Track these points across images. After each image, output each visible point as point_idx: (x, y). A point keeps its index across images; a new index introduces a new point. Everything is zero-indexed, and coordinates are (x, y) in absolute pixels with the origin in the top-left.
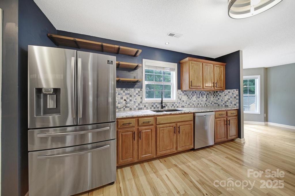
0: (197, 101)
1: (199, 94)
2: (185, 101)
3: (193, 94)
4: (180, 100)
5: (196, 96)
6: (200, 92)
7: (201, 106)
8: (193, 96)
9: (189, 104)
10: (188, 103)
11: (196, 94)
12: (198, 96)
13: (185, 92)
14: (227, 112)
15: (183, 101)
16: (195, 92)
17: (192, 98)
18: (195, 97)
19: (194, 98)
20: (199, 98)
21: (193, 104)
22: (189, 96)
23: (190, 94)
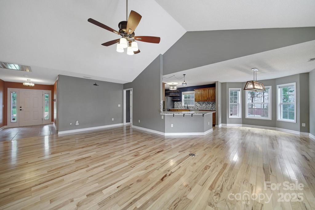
3: (203, 103)
9: (201, 108)
11: (205, 103)
13: (199, 103)
17: (202, 105)
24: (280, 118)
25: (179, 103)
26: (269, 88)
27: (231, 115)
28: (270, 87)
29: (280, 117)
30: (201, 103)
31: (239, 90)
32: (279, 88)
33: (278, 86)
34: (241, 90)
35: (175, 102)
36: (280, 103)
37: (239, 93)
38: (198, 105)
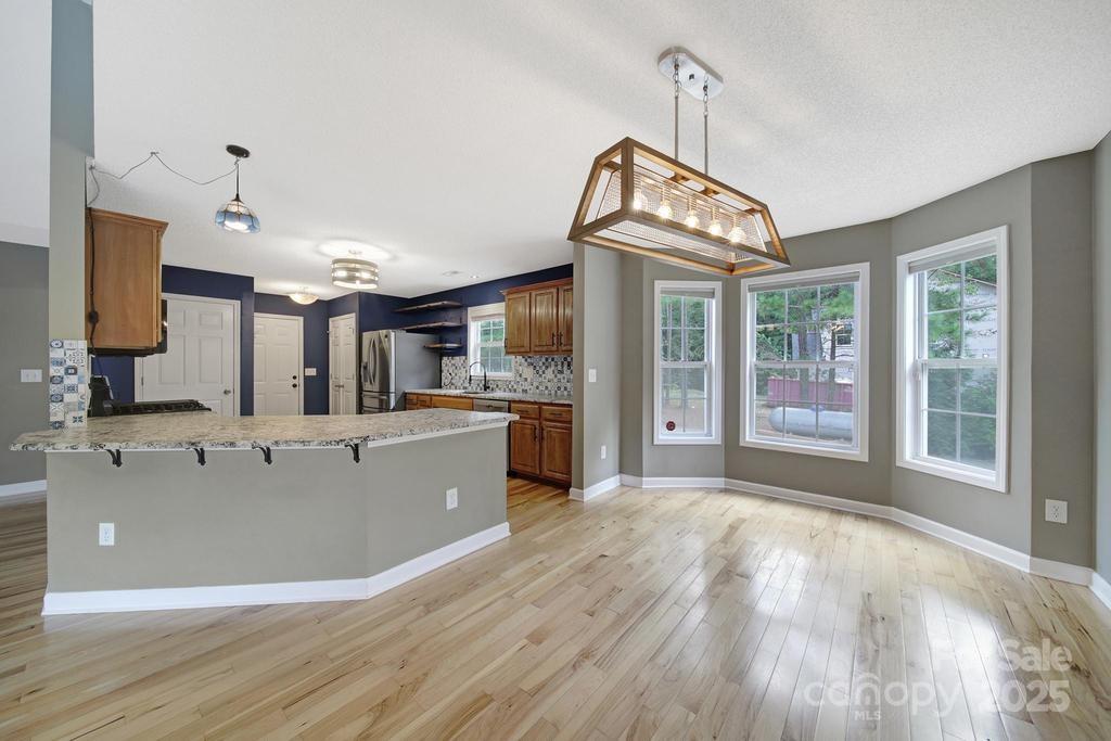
0: (556, 380)
1: (563, 363)
2: (529, 380)
3: (547, 364)
4: (520, 376)
5: (553, 368)
6: (565, 359)
7: (566, 393)
8: (547, 367)
9: (537, 388)
10: (535, 384)
11: (553, 363)
12: (559, 368)
13: (529, 360)
14: (540, 408)
15: (526, 379)
16: (553, 360)
17: (544, 372)
18: (550, 370)
19: (549, 373)
20: (561, 372)
21: (547, 388)
22: (538, 368)
23: (541, 364)
24: (916, 455)
25: (458, 360)
26: (856, 278)
27: (671, 426)
28: (864, 269)
29: (913, 450)
30: (540, 361)
31: (712, 294)
32: (911, 270)
33: (903, 260)
34: (719, 293)
35: (445, 360)
36: (915, 362)
37: (713, 309)
38: (528, 372)
